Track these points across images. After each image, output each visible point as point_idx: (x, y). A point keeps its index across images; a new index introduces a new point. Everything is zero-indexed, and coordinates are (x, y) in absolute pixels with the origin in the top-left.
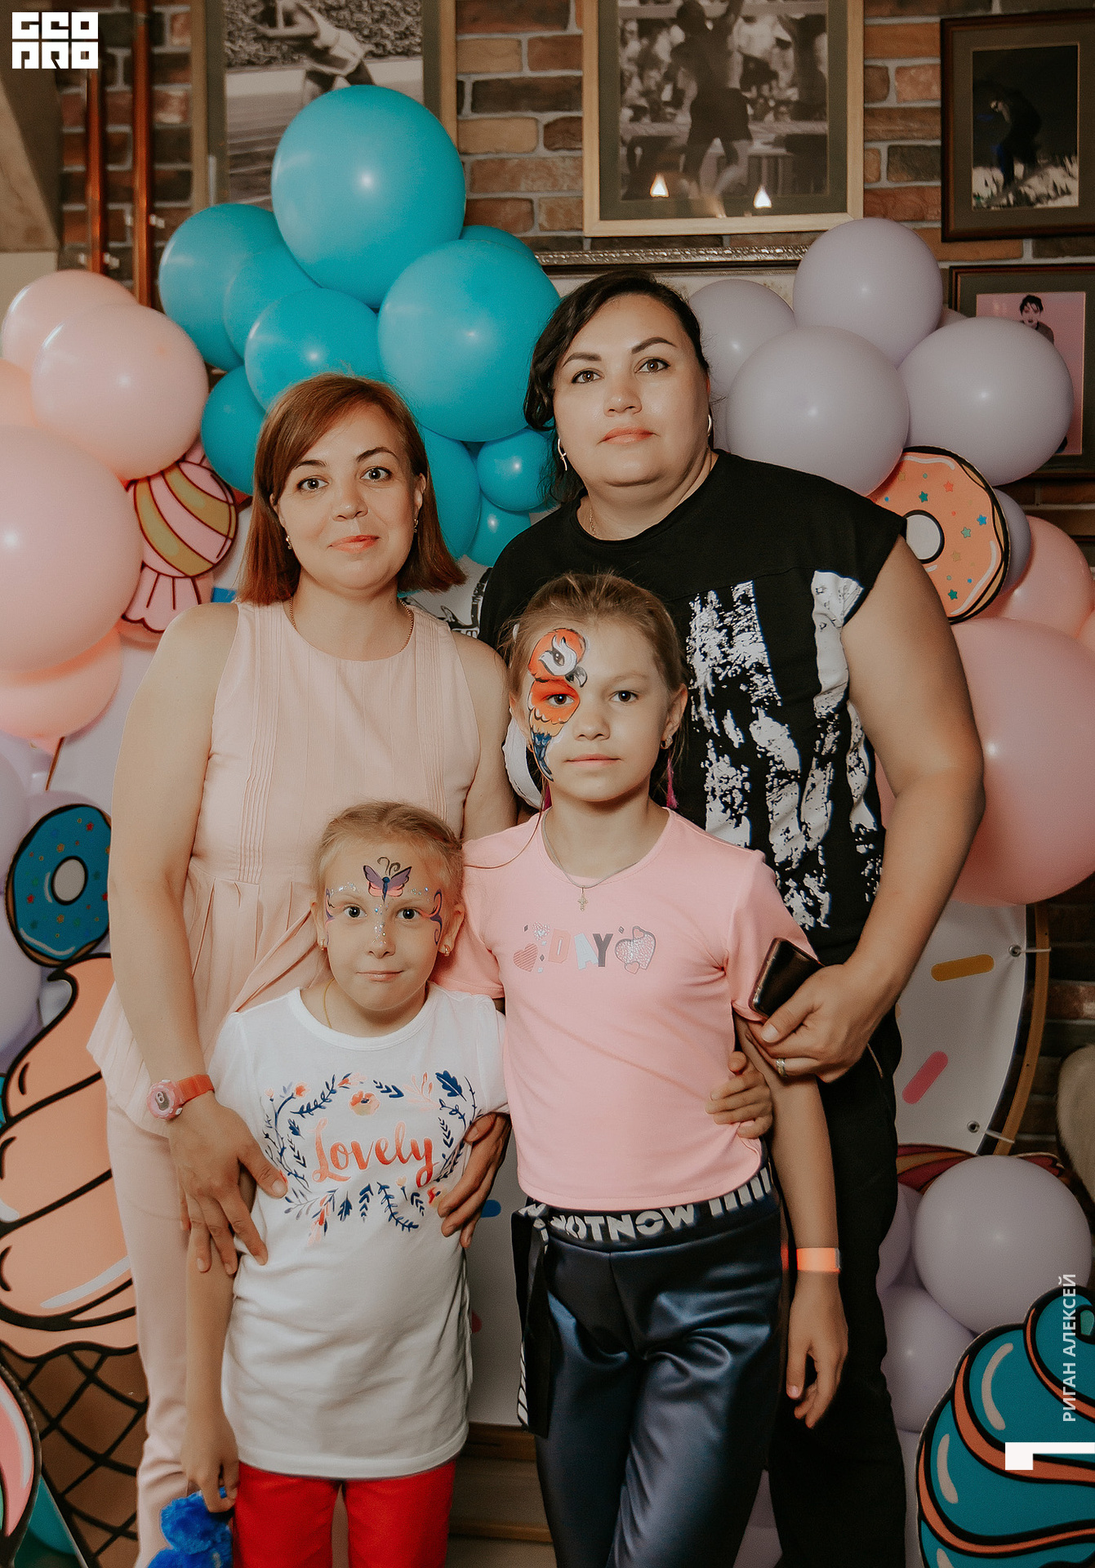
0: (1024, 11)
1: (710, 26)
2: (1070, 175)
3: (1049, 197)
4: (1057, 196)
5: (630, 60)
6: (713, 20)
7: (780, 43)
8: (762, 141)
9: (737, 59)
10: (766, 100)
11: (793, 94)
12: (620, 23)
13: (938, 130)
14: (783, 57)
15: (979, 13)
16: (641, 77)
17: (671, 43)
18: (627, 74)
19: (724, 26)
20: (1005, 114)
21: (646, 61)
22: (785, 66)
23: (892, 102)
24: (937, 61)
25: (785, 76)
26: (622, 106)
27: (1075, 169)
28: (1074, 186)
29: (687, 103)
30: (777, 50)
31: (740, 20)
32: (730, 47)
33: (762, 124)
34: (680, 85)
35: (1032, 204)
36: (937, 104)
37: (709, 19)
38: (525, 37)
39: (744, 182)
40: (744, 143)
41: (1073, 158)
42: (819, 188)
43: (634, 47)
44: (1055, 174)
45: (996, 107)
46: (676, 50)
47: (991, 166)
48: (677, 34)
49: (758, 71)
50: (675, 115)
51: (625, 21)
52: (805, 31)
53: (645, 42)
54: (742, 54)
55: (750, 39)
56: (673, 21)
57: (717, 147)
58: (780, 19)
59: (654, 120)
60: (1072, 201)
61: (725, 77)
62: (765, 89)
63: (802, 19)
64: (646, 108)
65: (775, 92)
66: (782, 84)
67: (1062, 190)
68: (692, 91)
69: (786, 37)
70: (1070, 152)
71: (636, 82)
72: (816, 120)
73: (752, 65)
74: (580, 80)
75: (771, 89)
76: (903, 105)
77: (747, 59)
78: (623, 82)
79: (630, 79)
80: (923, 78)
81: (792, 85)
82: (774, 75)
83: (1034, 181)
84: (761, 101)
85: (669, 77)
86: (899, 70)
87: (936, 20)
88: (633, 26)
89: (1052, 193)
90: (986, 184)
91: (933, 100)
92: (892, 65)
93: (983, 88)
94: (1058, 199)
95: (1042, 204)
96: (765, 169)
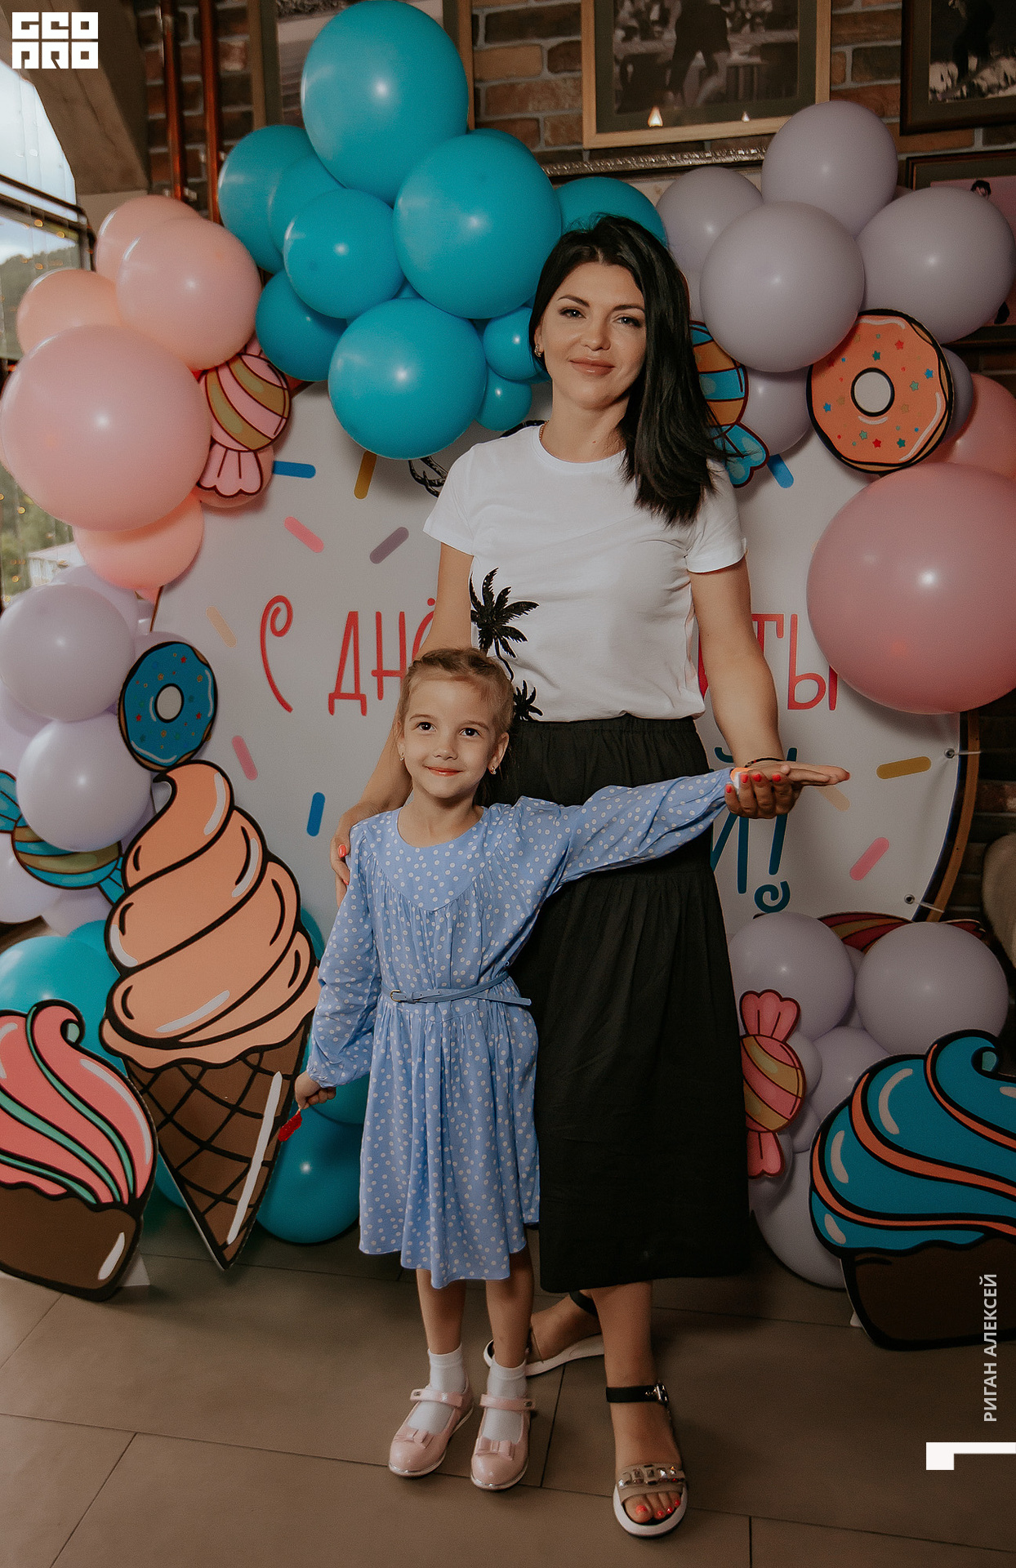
4: (1007, 86)
10: (743, 13)
11: (767, 6)
13: (898, 30)
20: (962, 10)
23: (857, 7)
26: (614, 28)
29: (673, 21)
33: (739, 36)
35: (983, 95)
36: (899, 6)
39: (722, 92)
40: (723, 54)
42: (790, 91)
44: (1006, 65)
45: (953, 5)
50: (662, 33)
57: (699, 60)
59: (643, 39)
62: (742, 3)
64: (635, 28)
65: (751, 5)
67: (1012, 79)
68: (676, 9)
71: (628, 4)
72: (788, 28)
74: (578, 7)
75: (747, 3)
76: (865, 9)
78: (616, 5)
79: (623, 2)
83: (986, 73)
84: (739, 14)
90: (942, 79)
91: (895, 2)
94: (1009, 89)
95: (992, 93)
96: (741, 78)
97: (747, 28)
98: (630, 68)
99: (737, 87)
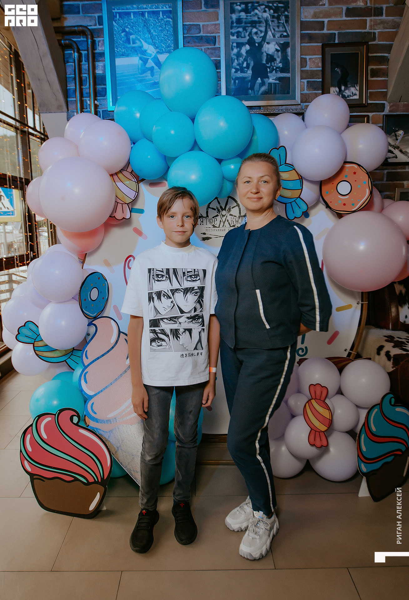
0: (344, 42)
1: (257, 45)
2: (357, 90)
3: (351, 96)
4: (353, 96)
5: (234, 55)
6: (258, 43)
7: (277, 50)
8: (272, 79)
9: (265, 54)
10: (273, 67)
11: (280, 65)
12: (231, 43)
13: (321, 76)
14: (278, 54)
15: (332, 42)
16: (237, 60)
17: (246, 50)
18: (233, 59)
19: (261, 45)
20: (339, 72)
21: (239, 55)
22: (278, 57)
23: (307, 68)
24: (321, 56)
25: (278, 60)
26: (232, 68)
27: (358, 88)
28: (358, 93)
29: (251, 68)
30: (276, 52)
31: (266, 43)
32: (263, 51)
33: (272, 74)
34: (248, 62)
35: (346, 98)
36: (321, 69)
37: (256, 43)
38: (203, 48)
39: (267, 91)
40: (267, 79)
41: (357, 85)
42: (288, 93)
43: (235, 51)
44: (352, 89)
45: (337, 70)
46: (247, 52)
47: (335, 87)
48: (248, 47)
49: (271, 58)
50: (247, 71)
51: (233, 43)
52: (284, 47)
53: (238, 49)
54: (266, 53)
55: (268, 49)
56: (247, 43)
57: (259, 80)
58: (277, 43)
59: (241, 73)
60: (357, 97)
61: (262, 60)
62: (273, 63)
63: (283, 43)
64: (239, 69)
65: (275, 64)
66: (277, 62)
67: (354, 94)
68: (252, 64)
69: (279, 49)
70: (357, 83)
71: (236, 61)
72: (287, 73)
73: (269, 57)
74: (220, 60)
75: (274, 64)
76: (311, 69)
77: (268, 55)
78: (232, 61)
79: (234, 60)
80: (316, 61)
81: (280, 63)
82: (275, 60)
83: (347, 91)
84: (272, 67)
85: (245, 60)
86: (310, 59)
87: (321, 44)
88: (235, 44)
89: (352, 95)
90: (334, 92)
91: (319, 68)
92: (308, 57)
93: (334, 64)
94: (353, 97)
95: (349, 98)
96: (273, 87)
97: (274, 72)
98: (237, 81)
99: (271, 90)
